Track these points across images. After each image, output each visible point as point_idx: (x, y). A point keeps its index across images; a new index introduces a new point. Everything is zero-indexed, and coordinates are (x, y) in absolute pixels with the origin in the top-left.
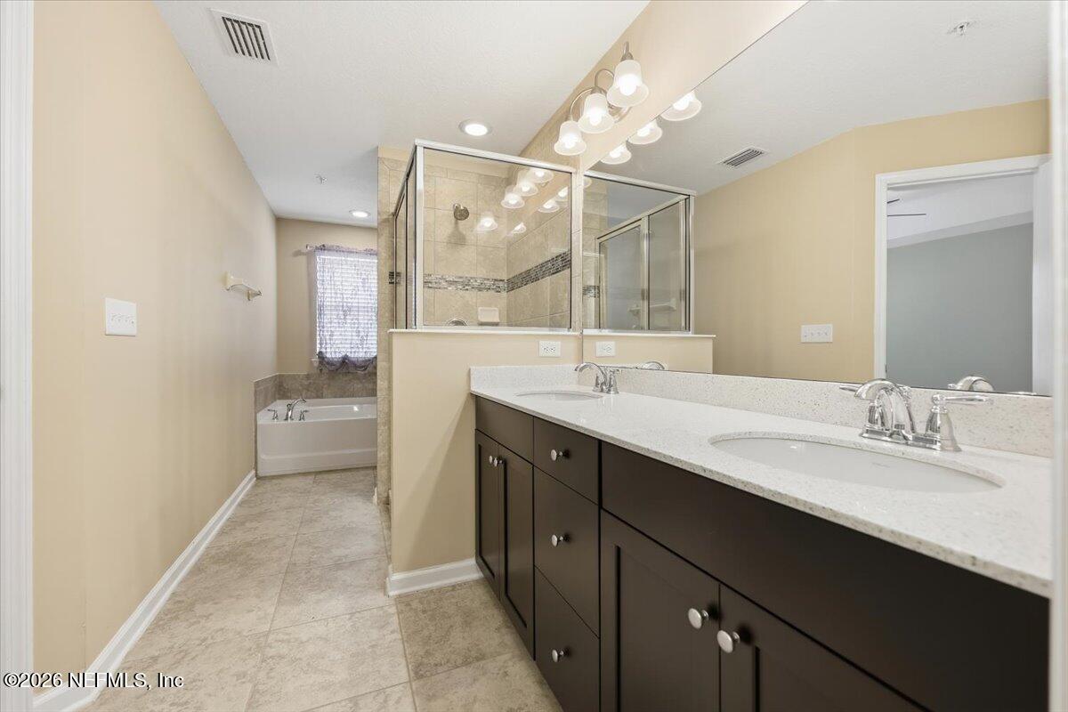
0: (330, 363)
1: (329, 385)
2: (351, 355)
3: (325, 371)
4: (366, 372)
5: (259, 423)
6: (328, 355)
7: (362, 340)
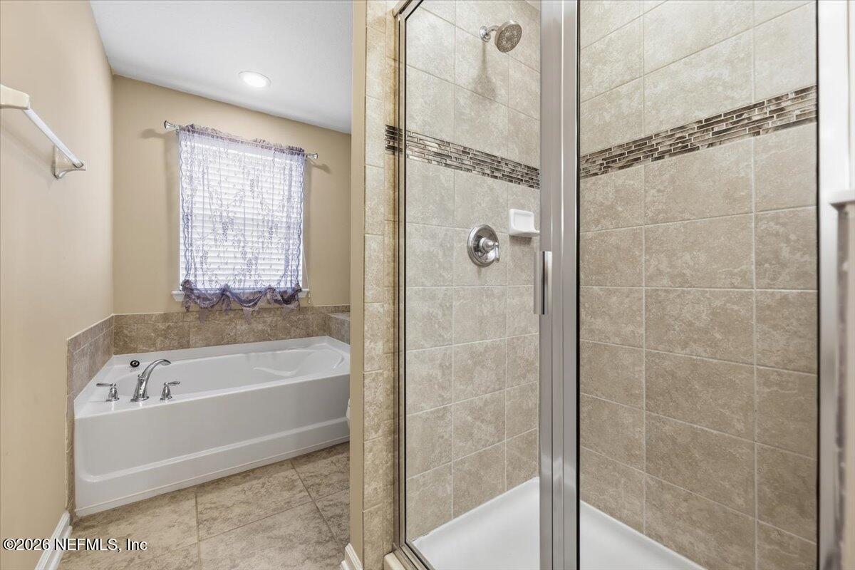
0: (202, 297)
1: (200, 329)
2: (231, 285)
3: (193, 307)
4: (256, 308)
5: (78, 416)
6: (200, 286)
7: (250, 264)
